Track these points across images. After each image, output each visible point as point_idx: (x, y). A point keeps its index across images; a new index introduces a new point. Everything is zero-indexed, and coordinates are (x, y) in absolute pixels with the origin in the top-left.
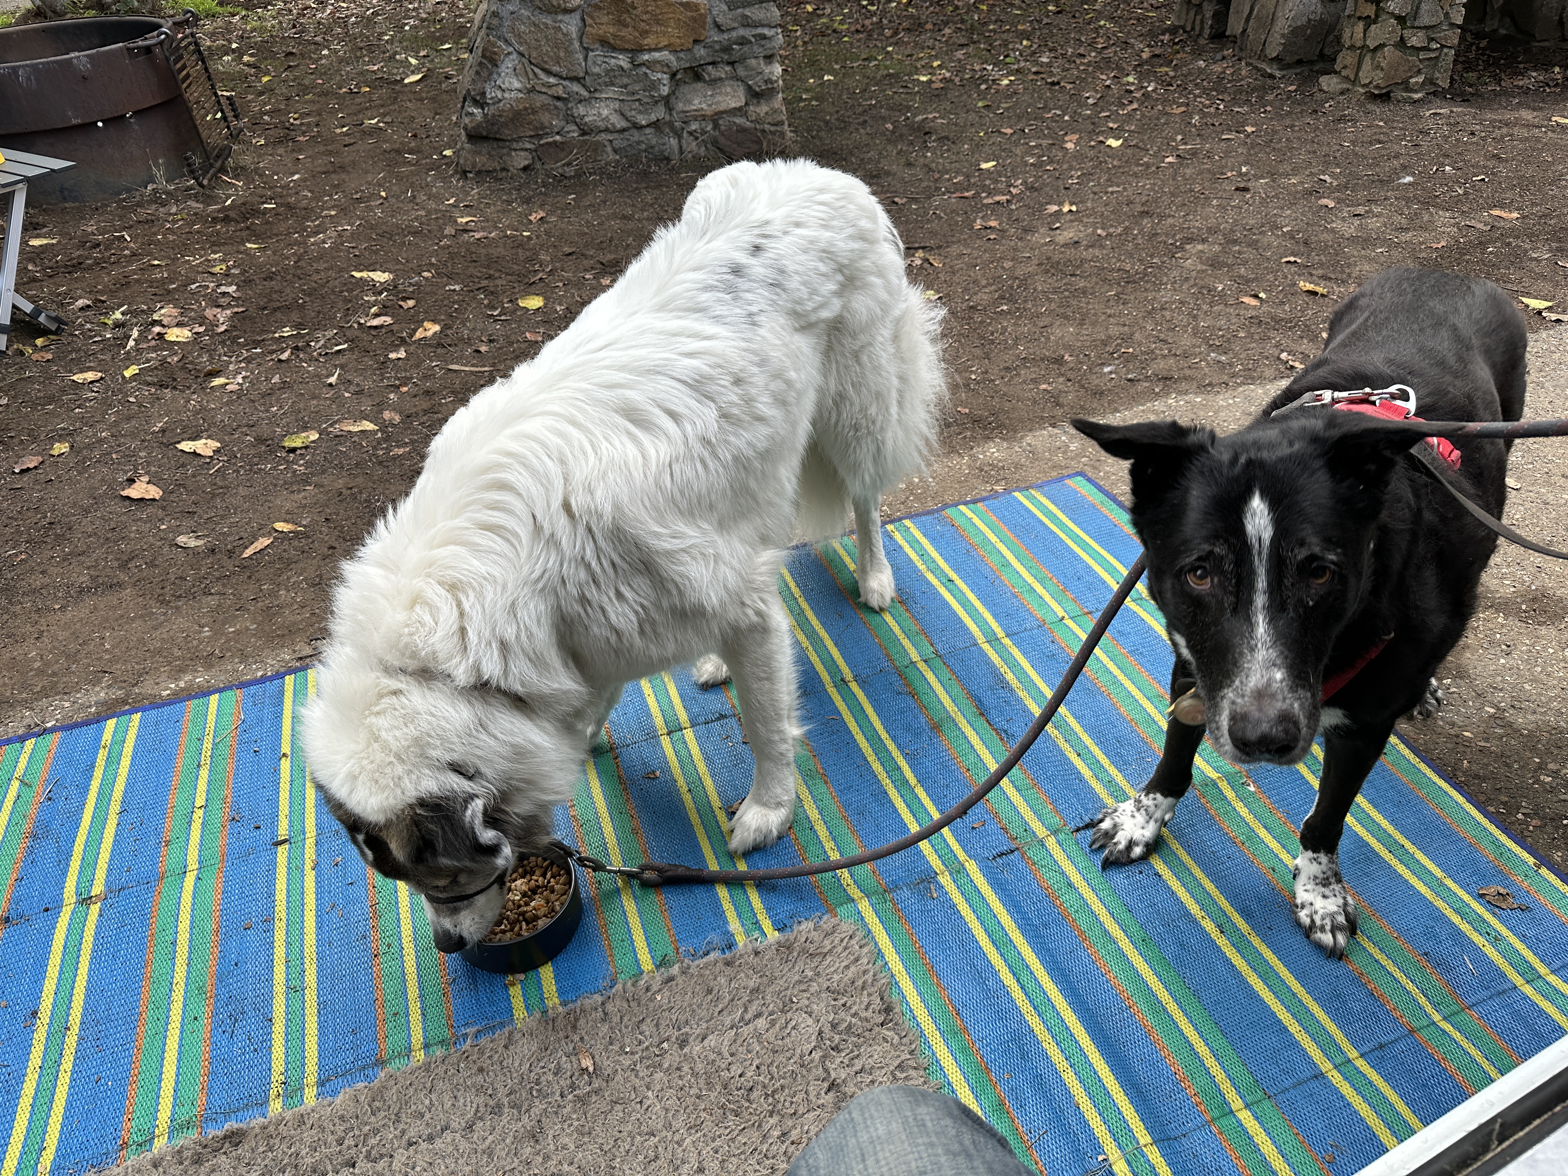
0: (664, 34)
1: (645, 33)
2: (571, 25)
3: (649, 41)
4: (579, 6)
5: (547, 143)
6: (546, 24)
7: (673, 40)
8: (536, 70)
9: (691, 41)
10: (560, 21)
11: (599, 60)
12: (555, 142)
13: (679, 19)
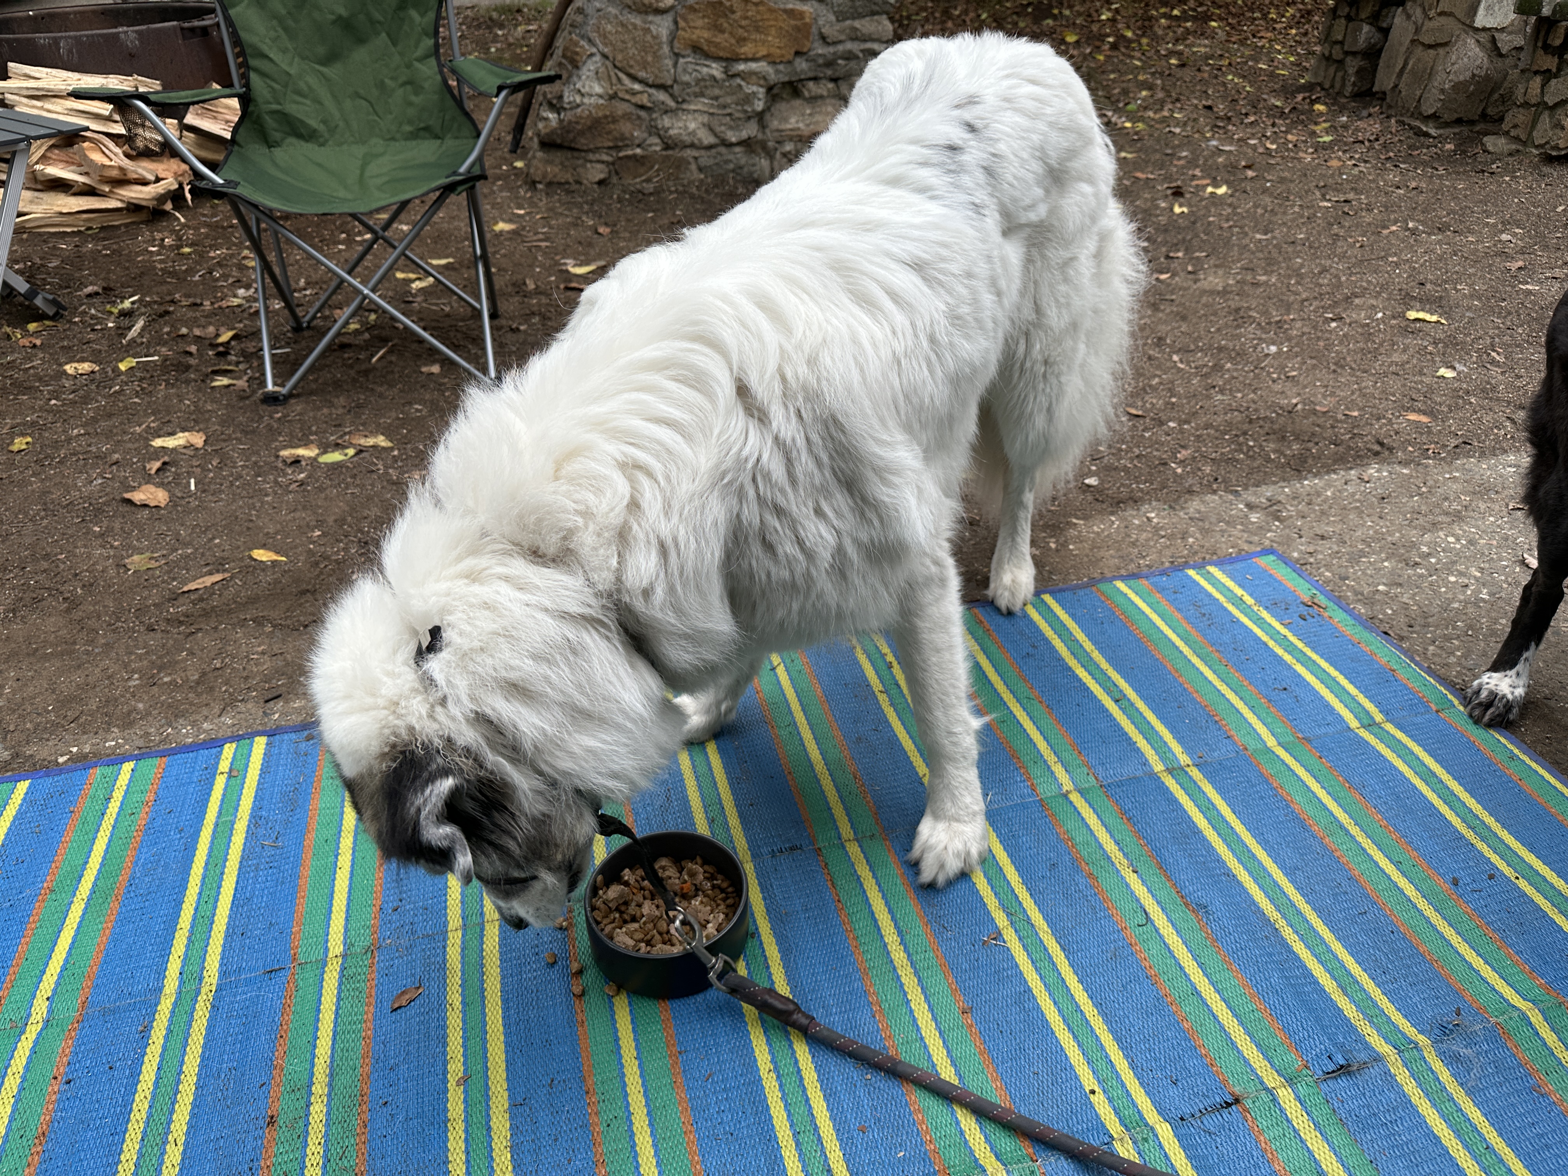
0: (764, 42)
1: (742, 41)
2: (662, 27)
3: (747, 49)
4: (672, 7)
5: (627, 157)
6: (635, 26)
7: (773, 50)
8: (621, 75)
9: (792, 52)
10: (650, 22)
11: (690, 67)
12: (635, 156)
13: (781, 28)
